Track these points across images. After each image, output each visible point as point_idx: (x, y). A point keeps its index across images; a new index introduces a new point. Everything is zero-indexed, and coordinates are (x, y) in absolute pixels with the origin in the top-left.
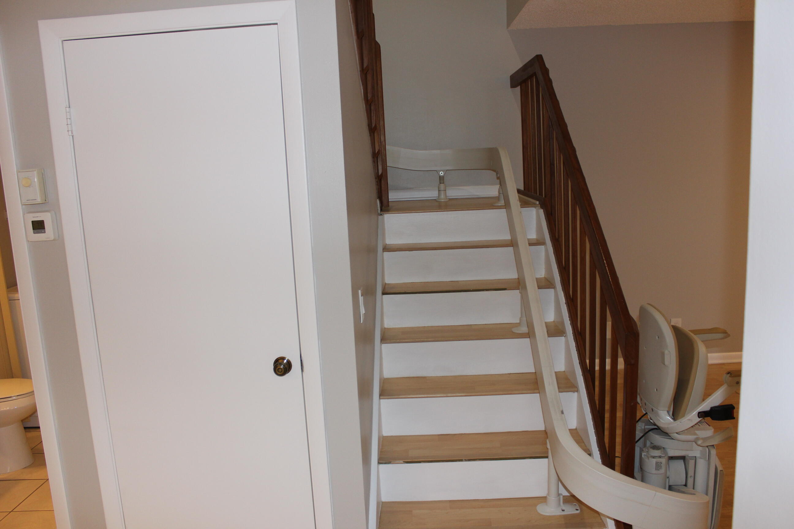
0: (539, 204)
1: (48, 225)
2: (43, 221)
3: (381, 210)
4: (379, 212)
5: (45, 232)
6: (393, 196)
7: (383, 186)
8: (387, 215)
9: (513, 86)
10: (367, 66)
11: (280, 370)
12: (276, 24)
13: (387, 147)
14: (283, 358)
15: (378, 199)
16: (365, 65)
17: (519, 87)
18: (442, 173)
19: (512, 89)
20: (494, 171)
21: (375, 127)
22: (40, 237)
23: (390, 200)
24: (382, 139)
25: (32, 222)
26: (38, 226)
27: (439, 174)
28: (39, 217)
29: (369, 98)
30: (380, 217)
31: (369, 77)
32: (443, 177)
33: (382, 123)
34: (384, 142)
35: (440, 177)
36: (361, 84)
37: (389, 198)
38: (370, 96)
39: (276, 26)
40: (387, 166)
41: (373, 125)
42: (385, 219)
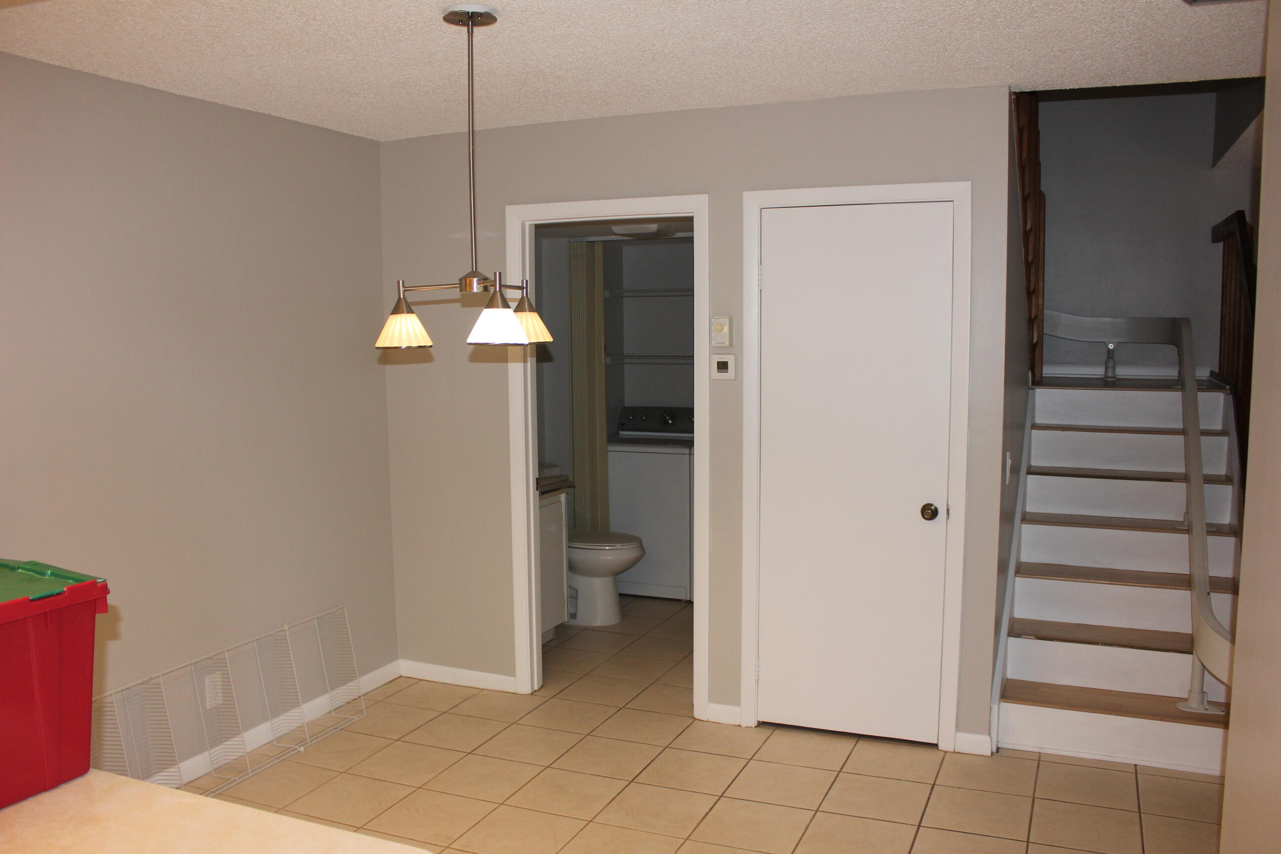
0: (1230, 389)
1: (731, 366)
2: (727, 362)
3: (1033, 384)
4: (1030, 384)
5: (727, 372)
6: (1048, 371)
7: (1037, 356)
8: (1040, 389)
9: (1215, 240)
10: (1031, 229)
11: (928, 514)
12: (953, 201)
13: (1045, 311)
14: (931, 505)
15: (1029, 370)
16: (1028, 228)
17: (1222, 242)
18: (1111, 346)
19: (1214, 244)
20: (1177, 346)
21: (1034, 291)
22: (723, 376)
23: (1044, 375)
24: (1040, 302)
25: (718, 362)
26: (723, 366)
27: (1108, 348)
28: (723, 359)
29: (1030, 261)
30: (1031, 391)
31: (1031, 239)
32: (1113, 351)
33: (1041, 284)
34: (1042, 307)
35: (1109, 350)
36: (1023, 246)
37: (1043, 372)
38: (1030, 259)
39: (952, 203)
40: (1043, 334)
41: (1032, 288)
42: (1037, 395)
